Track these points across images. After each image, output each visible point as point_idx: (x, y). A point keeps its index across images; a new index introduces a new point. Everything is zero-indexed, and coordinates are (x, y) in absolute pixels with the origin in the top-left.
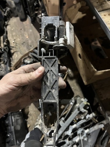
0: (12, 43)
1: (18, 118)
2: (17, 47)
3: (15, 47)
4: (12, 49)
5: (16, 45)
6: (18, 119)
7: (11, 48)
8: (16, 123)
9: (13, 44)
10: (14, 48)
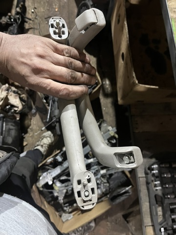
0: (30, 12)
1: (12, 127)
2: (36, 21)
3: (33, 21)
4: (27, 22)
5: (35, 18)
6: (12, 129)
7: (27, 20)
8: (7, 133)
9: (31, 15)
10: (31, 22)
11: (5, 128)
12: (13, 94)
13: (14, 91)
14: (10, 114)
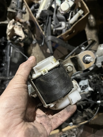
11: (13, 51)
12: (18, 27)
13: (19, 26)
14: (16, 42)
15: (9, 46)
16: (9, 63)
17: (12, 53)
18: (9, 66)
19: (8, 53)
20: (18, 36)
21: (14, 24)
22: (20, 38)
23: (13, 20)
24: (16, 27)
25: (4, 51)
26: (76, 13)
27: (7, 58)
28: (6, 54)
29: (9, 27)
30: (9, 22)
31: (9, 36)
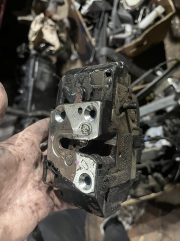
11: (38, 69)
12: (50, 28)
13: (51, 25)
14: (44, 53)
15: (32, 61)
16: (31, 90)
17: (38, 73)
18: (30, 95)
19: (31, 72)
20: (48, 44)
21: (43, 22)
22: (52, 48)
23: (42, 15)
24: (46, 29)
25: (24, 68)
26: (151, 11)
27: (28, 81)
28: (27, 74)
29: (35, 27)
30: (34, 18)
31: (33, 42)
